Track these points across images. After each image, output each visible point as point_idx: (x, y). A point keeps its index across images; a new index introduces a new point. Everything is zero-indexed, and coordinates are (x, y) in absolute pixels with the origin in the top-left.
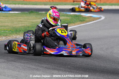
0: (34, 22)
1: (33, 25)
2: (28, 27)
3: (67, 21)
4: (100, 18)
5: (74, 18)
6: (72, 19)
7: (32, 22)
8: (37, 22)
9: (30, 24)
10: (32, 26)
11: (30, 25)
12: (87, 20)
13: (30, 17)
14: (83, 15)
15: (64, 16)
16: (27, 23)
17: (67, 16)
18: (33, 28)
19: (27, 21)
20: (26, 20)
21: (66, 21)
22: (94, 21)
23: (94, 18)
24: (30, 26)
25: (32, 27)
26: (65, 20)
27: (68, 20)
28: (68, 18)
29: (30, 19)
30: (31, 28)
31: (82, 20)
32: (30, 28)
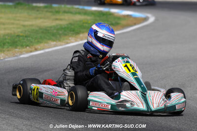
0: (27, 26)
1: (25, 31)
2: (18, 36)
3: (87, 25)
4: (146, 19)
5: (98, 18)
6: (96, 20)
7: (24, 26)
8: (32, 25)
9: (19, 30)
10: (25, 35)
11: (21, 32)
12: (123, 22)
13: (18, 15)
14: (115, 13)
15: (79, 13)
16: (14, 28)
17: (86, 13)
18: (26, 39)
19: (13, 24)
20: (12, 21)
21: (85, 25)
22: (135, 24)
23: (135, 18)
24: (21, 34)
25: (26, 37)
26: (84, 23)
27: (89, 22)
28: (89, 18)
29: (18, 20)
30: (24, 39)
31: (114, 22)
32: (21, 38)
